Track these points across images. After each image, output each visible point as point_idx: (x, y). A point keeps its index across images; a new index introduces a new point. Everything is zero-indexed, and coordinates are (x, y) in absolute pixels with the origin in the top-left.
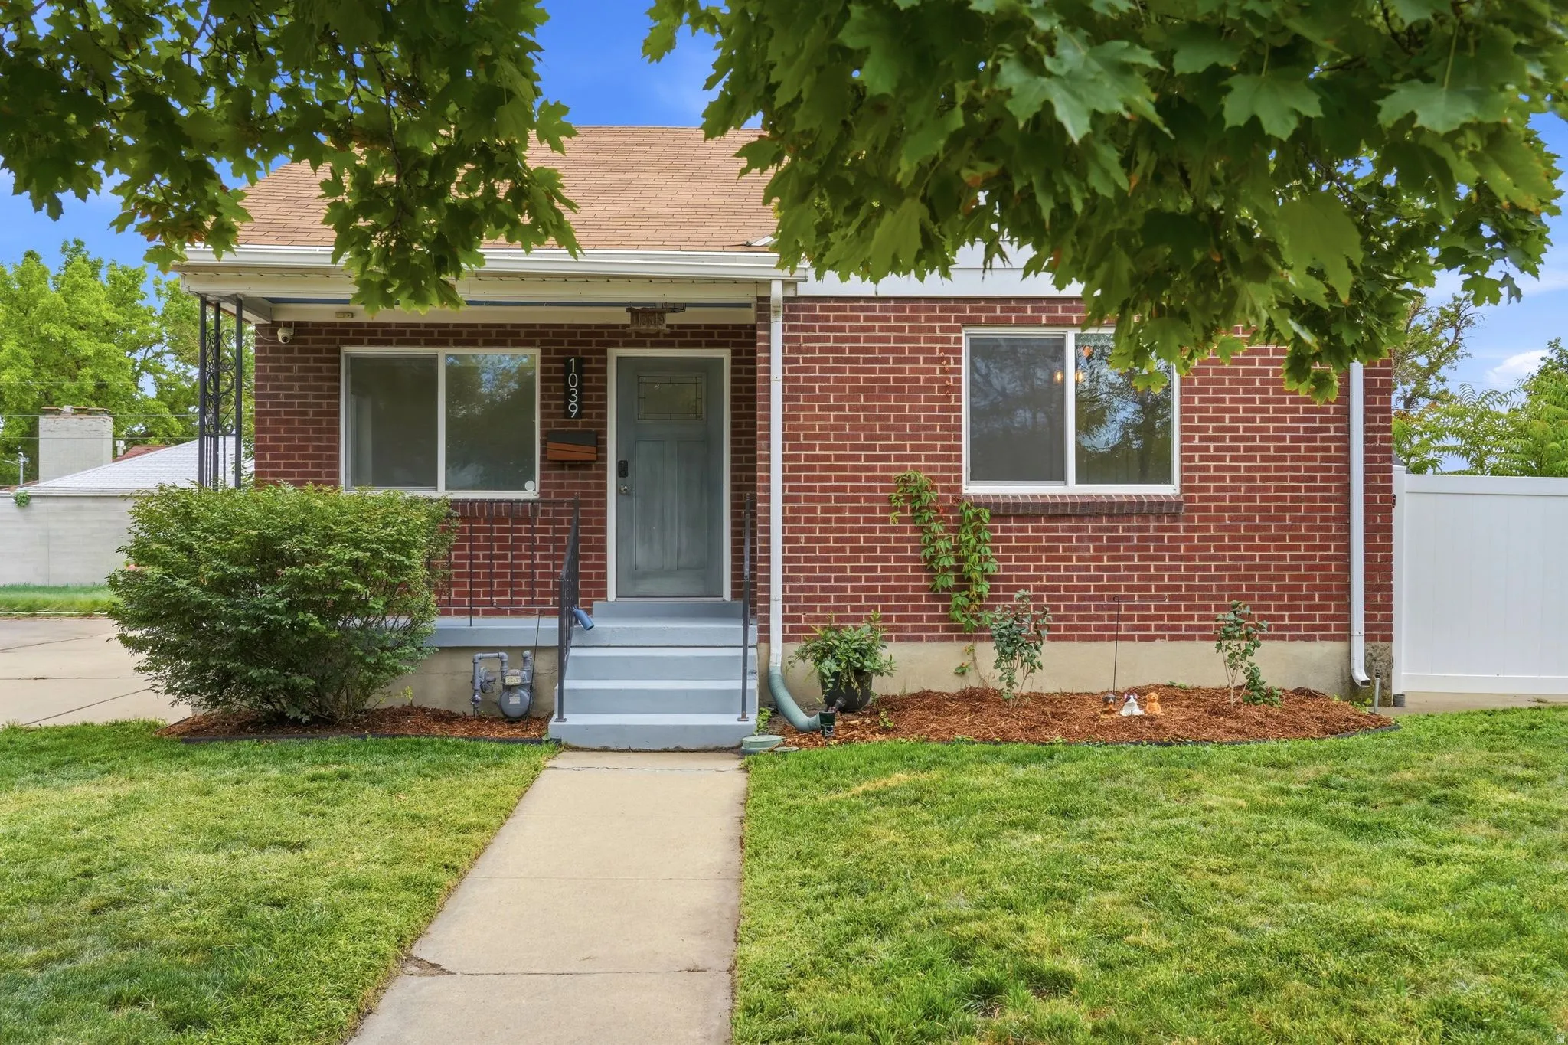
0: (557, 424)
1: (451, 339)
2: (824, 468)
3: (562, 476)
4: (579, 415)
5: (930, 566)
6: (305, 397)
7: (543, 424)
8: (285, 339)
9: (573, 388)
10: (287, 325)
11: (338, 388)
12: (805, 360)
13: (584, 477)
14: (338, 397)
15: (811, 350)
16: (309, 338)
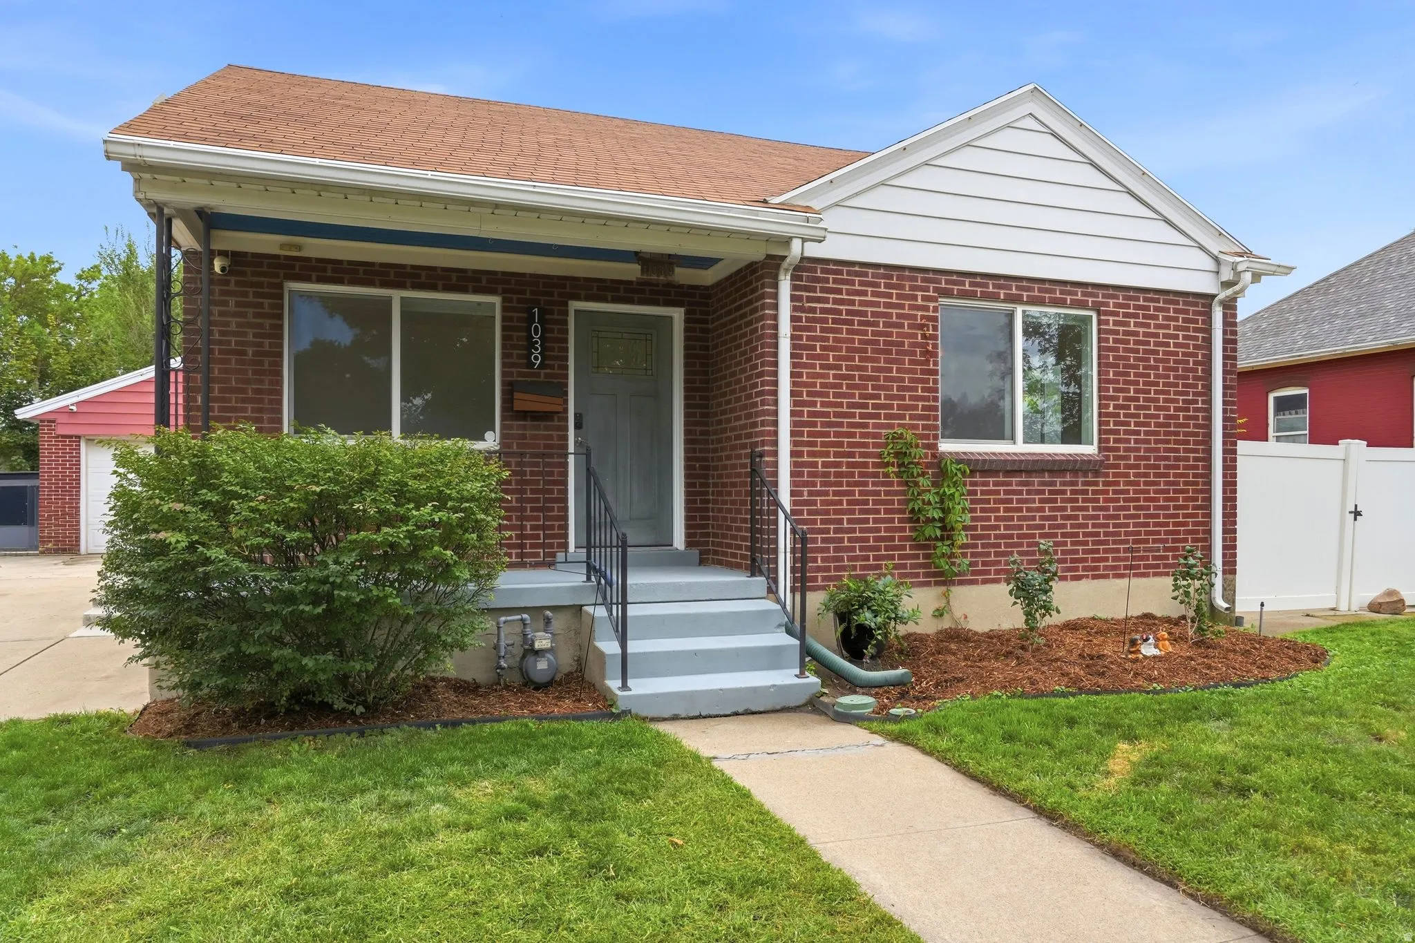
0: (520, 374)
1: (409, 281)
2: (824, 424)
3: (524, 427)
4: (542, 366)
5: (915, 517)
6: (244, 334)
7: (504, 374)
8: (223, 269)
9: (536, 338)
10: (223, 254)
11: (281, 327)
12: (808, 320)
13: (546, 428)
14: (281, 337)
15: (813, 310)
16: (248, 270)
